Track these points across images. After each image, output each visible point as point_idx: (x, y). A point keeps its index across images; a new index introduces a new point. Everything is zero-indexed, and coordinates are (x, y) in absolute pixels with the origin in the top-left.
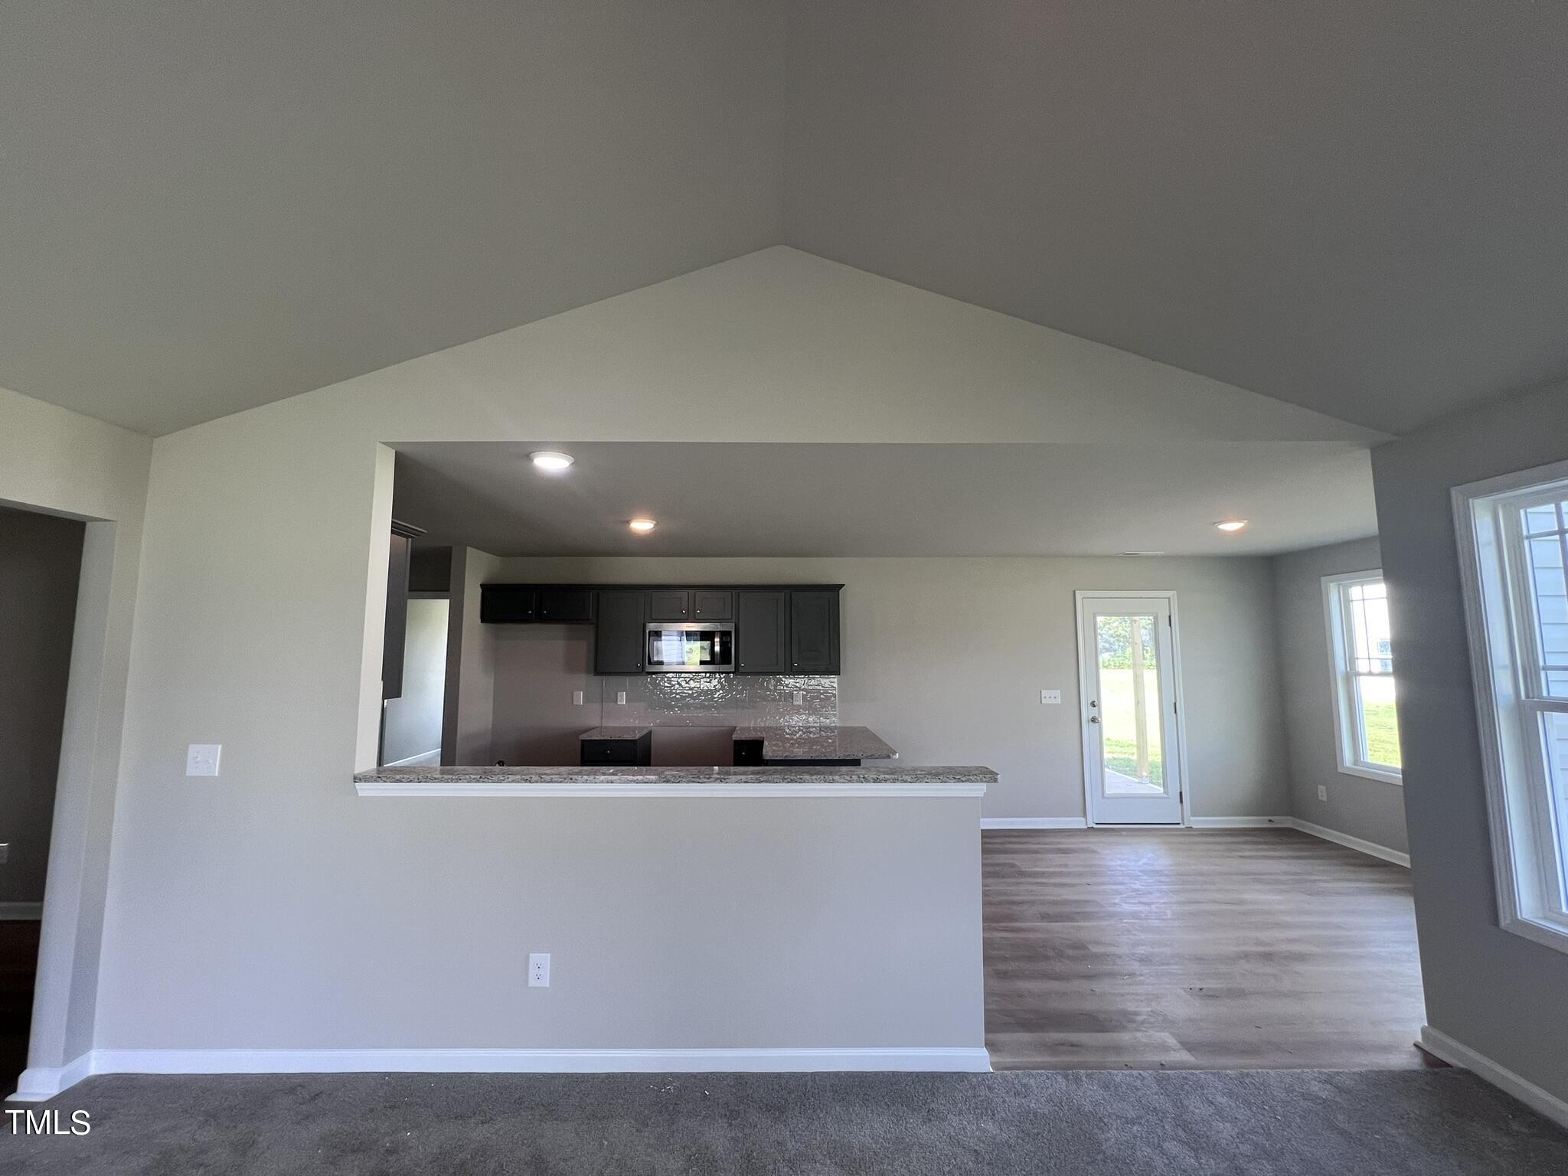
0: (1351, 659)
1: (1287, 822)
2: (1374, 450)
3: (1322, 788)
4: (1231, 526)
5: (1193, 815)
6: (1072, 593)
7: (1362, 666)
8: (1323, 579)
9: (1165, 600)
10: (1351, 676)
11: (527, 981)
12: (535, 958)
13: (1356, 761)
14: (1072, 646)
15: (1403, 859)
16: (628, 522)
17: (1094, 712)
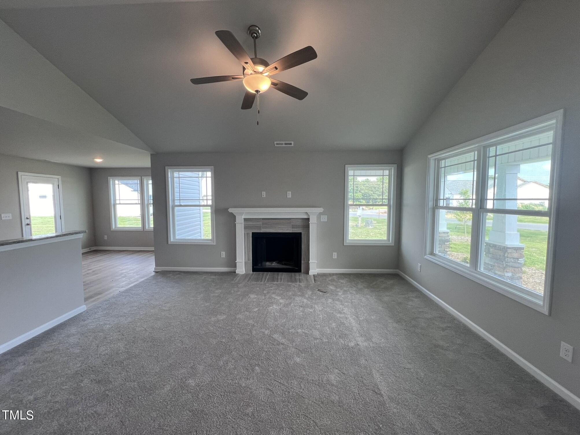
0: (115, 200)
1: (94, 248)
2: (151, 154)
3: (106, 236)
4: (98, 160)
6: (15, 173)
8: (109, 177)
10: (115, 205)
13: (115, 227)
14: (17, 194)
17: (27, 221)
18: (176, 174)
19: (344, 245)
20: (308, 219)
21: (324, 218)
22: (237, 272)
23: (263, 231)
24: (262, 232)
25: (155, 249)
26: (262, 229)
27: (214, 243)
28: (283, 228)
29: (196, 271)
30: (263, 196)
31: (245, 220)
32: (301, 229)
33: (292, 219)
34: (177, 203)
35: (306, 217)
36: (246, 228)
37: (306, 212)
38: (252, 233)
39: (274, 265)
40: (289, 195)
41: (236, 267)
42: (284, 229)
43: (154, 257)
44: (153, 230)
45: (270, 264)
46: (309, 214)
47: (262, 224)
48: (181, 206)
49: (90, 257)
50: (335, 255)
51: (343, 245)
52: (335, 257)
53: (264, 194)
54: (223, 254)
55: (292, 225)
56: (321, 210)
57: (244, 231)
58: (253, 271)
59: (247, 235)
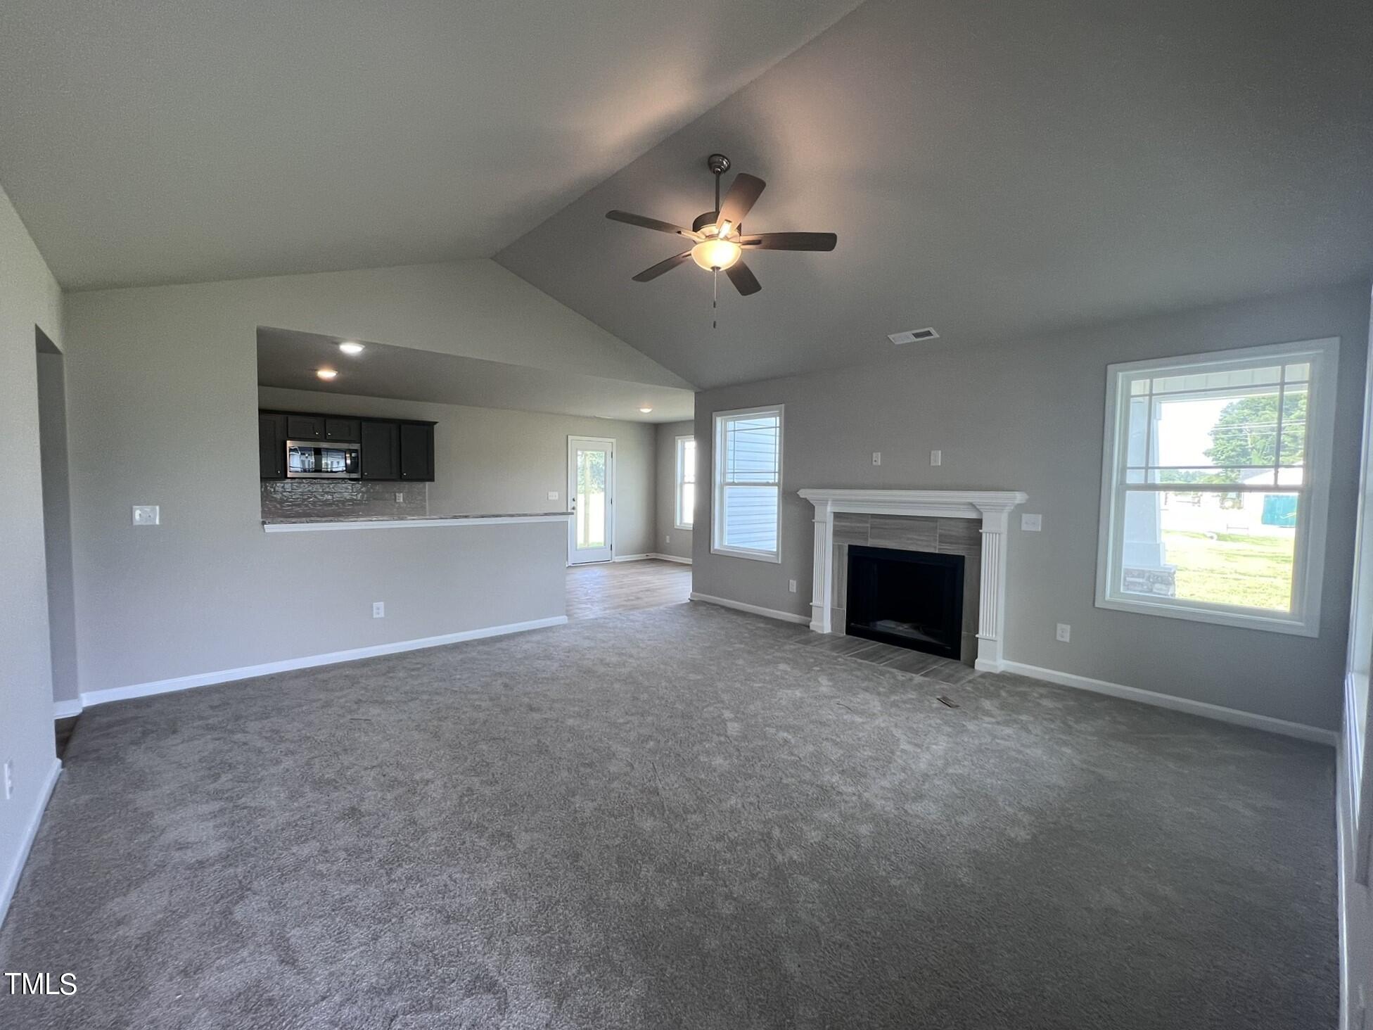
0: (683, 476)
1: (653, 556)
2: (696, 393)
3: (668, 537)
4: (646, 411)
5: (616, 555)
6: (565, 437)
7: (686, 480)
8: (677, 437)
9: (609, 443)
10: (683, 483)
11: (372, 615)
12: (375, 605)
13: (681, 523)
14: (565, 465)
15: (689, 561)
16: (316, 370)
17: (573, 504)
18: (730, 425)
19: (1097, 605)
20: (979, 522)
21: (1032, 523)
22: (811, 628)
23: (871, 543)
24: (868, 545)
25: (693, 561)
26: (869, 539)
27: (778, 559)
28: (918, 540)
29: (741, 609)
30: (874, 463)
31: (838, 516)
32: (961, 546)
33: (942, 520)
34: (729, 479)
35: (973, 515)
36: (837, 533)
37: (971, 501)
38: (850, 547)
39: (903, 629)
40: (937, 458)
41: (811, 617)
42: (919, 543)
43: (691, 573)
44: (691, 528)
45: (893, 626)
46: (978, 507)
47: (871, 528)
48: (733, 484)
49: (639, 566)
50: (1064, 633)
51: (1091, 602)
52: (1062, 637)
53: (877, 458)
54: (793, 586)
55: (940, 535)
56: (1020, 497)
57: (834, 541)
58: (847, 633)
59: (838, 548)
